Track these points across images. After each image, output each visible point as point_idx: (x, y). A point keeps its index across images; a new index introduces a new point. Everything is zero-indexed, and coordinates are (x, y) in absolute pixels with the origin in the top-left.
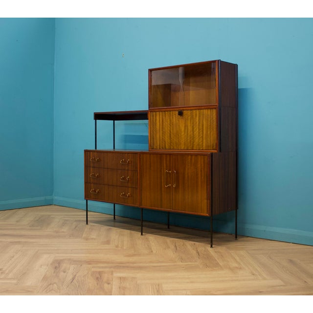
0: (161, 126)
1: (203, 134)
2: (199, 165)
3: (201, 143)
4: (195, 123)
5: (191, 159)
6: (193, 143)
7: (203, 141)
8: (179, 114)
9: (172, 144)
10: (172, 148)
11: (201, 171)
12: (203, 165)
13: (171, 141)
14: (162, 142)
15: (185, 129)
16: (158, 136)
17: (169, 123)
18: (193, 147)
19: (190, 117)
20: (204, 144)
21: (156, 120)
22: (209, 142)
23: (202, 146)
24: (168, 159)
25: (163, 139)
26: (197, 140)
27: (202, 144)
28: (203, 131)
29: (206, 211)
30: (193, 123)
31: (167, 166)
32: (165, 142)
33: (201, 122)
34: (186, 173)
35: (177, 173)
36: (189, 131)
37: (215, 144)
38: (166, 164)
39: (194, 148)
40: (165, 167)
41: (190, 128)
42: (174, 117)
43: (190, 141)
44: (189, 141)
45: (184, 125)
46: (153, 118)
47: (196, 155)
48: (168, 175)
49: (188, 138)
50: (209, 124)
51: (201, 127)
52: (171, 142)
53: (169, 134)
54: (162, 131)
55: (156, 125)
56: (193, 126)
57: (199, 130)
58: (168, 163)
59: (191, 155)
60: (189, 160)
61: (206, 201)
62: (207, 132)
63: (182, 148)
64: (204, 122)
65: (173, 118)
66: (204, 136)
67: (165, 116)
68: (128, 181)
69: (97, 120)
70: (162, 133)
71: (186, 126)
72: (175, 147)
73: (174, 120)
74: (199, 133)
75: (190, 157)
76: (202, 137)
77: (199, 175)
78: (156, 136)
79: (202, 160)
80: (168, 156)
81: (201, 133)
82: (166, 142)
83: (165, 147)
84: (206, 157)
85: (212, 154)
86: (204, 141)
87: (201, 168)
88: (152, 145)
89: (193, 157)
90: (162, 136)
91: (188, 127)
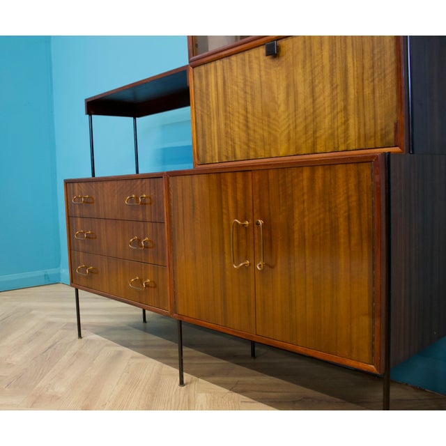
0: (221, 99)
1: (346, 99)
2: (342, 198)
3: (341, 130)
4: (318, 70)
5: (312, 180)
6: (315, 132)
7: (346, 122)
8: (268, 54)
9: (252, 145)
10: (252, 155)
11: (349, 218)
12: (354, 199)
13: (248, 134)
14: (227, 143)
15: (288, 95)
16: (215, 128)
17: (241, 85)
18: (314, 144)
19: (300, 57)
20: (353, 133)
21: (207, 85)
22: (370, 123)
23: (346, 138)
24: (240, 185)
25: (227, 133)
26: (326, 123)
27: (346, 130)
28: (346, 90)
29: (366, 355)
30: (312, 72)
31: (236, 207)
32: (233, 140)
33: (338, 65)
34: (296, 227)
35: (268, 226)
36: (301, 98)
37: (392, 127)
38: (236, 201)
39: (319, 149)
40: (231, 210)
41: (303, 89)
42: (255, 66)
43: (306, 127)
44: (300, 128)
45: (283, 84)
46: (201, 82)
47: (330, 164)
48: (243, 232)
49: (299, 121)
50: (367, 63)
51: (338, 79)
52: (249, 140)
53: (242, 119)
54: (225, 111)
55: (208, 99)
56: (312, 82)
57: (333, 88)
58: (240, 196)
59: (313, 165)
60: (305, 183)
61: (365, 321)
62: (361, 91)
63: (281, 154)
64: (350, 59)
65: (251, 68)
66: (351, 108)
67: (231, 70)
68: (146, 247)
69: (94, 117)
70: (226, 118)
71: (291, 87)
72: (261, 153)
73: (256, 76)
74: (333, 99)
75: (306, 173)
76: (345, 109)
77: (342, 232)
78: (210, 129)
79: (352, 181)
80: (239, 176)
81: (340, 97)
82: (237, 140)
83: (235, 156)
84: (366, 170)
85: (388, 157)
86: (352, 121)
87: (349, 210)
88: (201, 153)
89: (319, 172)
90: (226, 124)
91: (295, 86)
